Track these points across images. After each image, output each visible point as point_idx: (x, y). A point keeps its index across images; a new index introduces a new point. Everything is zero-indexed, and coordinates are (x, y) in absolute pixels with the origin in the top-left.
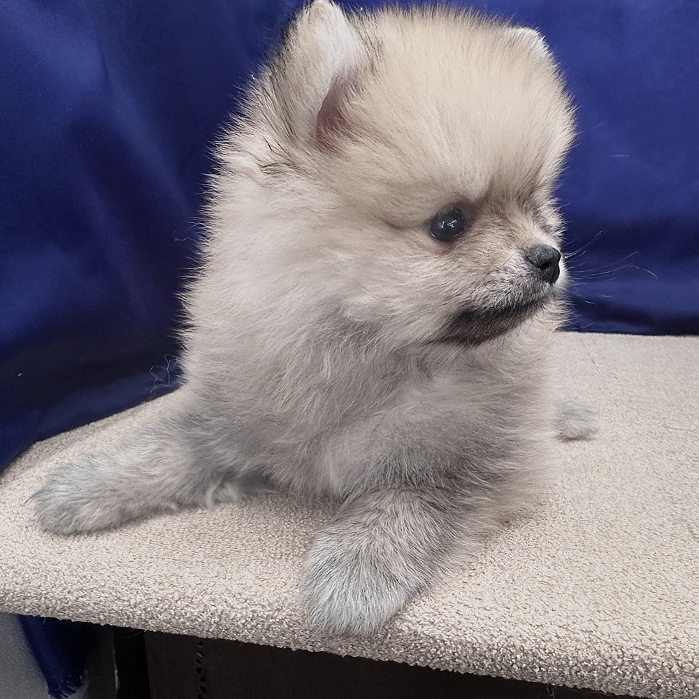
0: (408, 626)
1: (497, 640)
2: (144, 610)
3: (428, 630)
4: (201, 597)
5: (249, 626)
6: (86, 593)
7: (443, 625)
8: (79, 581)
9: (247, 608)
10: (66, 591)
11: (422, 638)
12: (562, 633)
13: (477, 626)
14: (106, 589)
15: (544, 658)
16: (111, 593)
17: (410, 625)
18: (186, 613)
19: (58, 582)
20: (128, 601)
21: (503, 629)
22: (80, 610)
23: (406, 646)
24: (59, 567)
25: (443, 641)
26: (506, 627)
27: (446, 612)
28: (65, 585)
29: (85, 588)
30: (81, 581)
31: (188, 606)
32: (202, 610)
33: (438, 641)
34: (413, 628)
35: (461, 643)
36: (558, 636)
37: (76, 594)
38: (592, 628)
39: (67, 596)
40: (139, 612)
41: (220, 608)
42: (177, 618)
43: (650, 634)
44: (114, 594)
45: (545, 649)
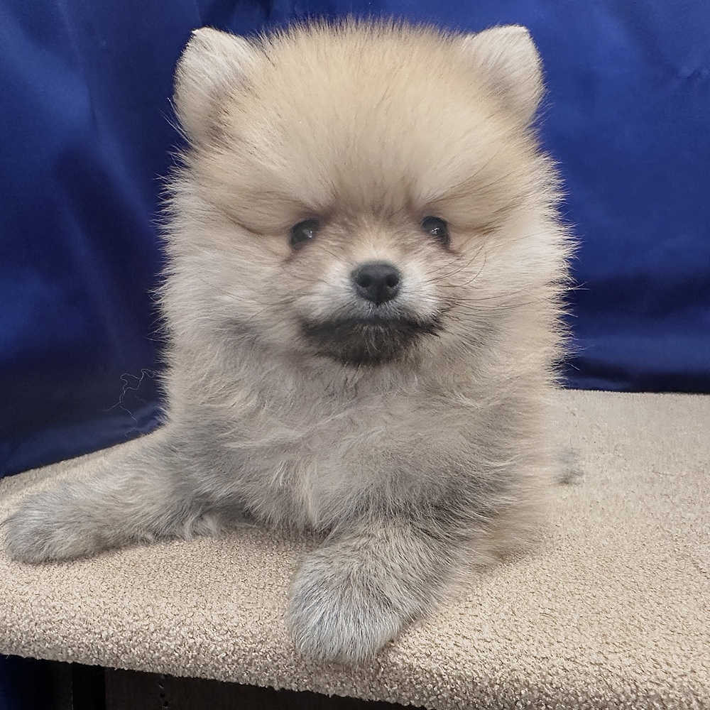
0: (402, 659)
1: (500, 674)
2: (117, 643)
3: (425, 663)
4: (178, 629)
5: (230, 660)
6: (54, 625)
7: (440, 658)
8: (47, 612)
9: (228, 640)
10: (33, 623)
11: (417, 673)
12: (569, 666)
13: (477, 658)
14: (76, 621)
15: (551, 693)
16: (81, 625)
17: (405, 658)
18: (162, 647)
19: (25, 613)
20: (100, 633)
21: (505, 661)
22: (47, 644)
23: (400, 683)
24: (26, 598)
25: (441, 676)
26: (509, 660)
27: (443, 644)
28: (32, 617)
29: (53, 620)
30: (50, 612)
31: (164, 639)
32: (179, 643)
33: (435, 675)
34: (408, 661)
35: (460, 678)
36: (565, 670)
37: (43, 626)
38: (602, 660)
39: (34, 628)
40: (111, 646)
41: (199, 640)
42: (152, 652)
43: (665, 667)
44: (85, 625)
45: (551, 684)
